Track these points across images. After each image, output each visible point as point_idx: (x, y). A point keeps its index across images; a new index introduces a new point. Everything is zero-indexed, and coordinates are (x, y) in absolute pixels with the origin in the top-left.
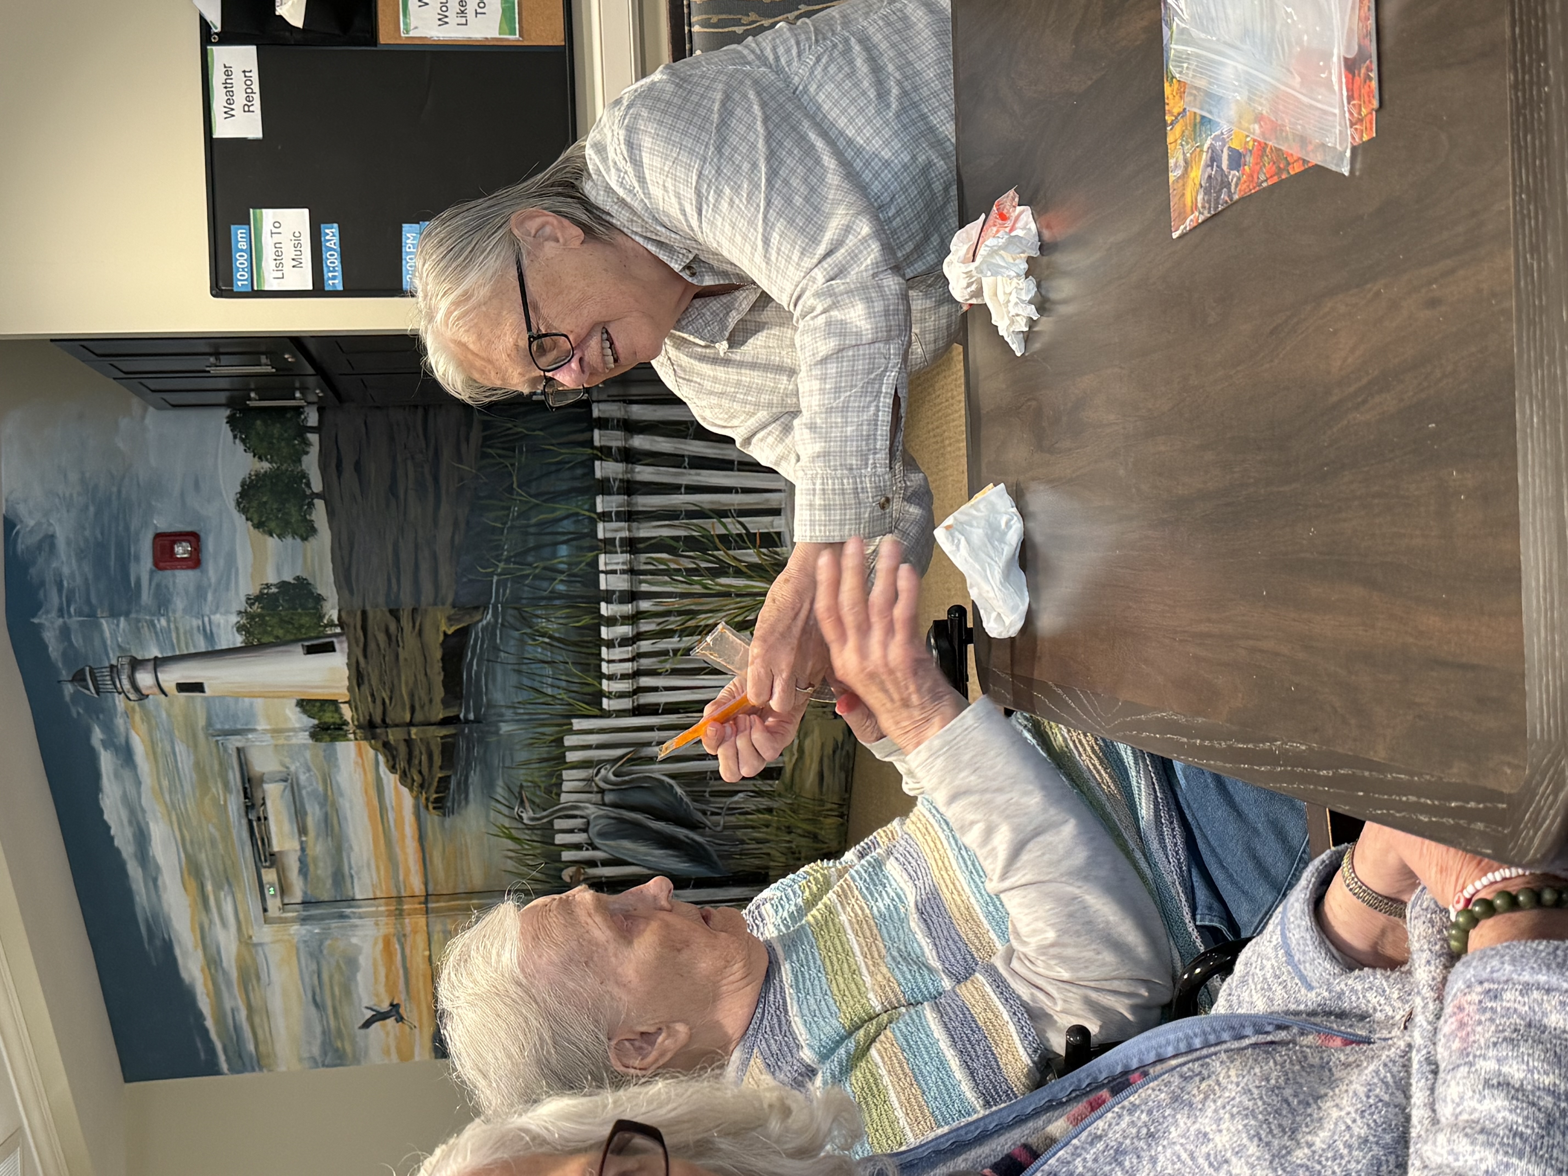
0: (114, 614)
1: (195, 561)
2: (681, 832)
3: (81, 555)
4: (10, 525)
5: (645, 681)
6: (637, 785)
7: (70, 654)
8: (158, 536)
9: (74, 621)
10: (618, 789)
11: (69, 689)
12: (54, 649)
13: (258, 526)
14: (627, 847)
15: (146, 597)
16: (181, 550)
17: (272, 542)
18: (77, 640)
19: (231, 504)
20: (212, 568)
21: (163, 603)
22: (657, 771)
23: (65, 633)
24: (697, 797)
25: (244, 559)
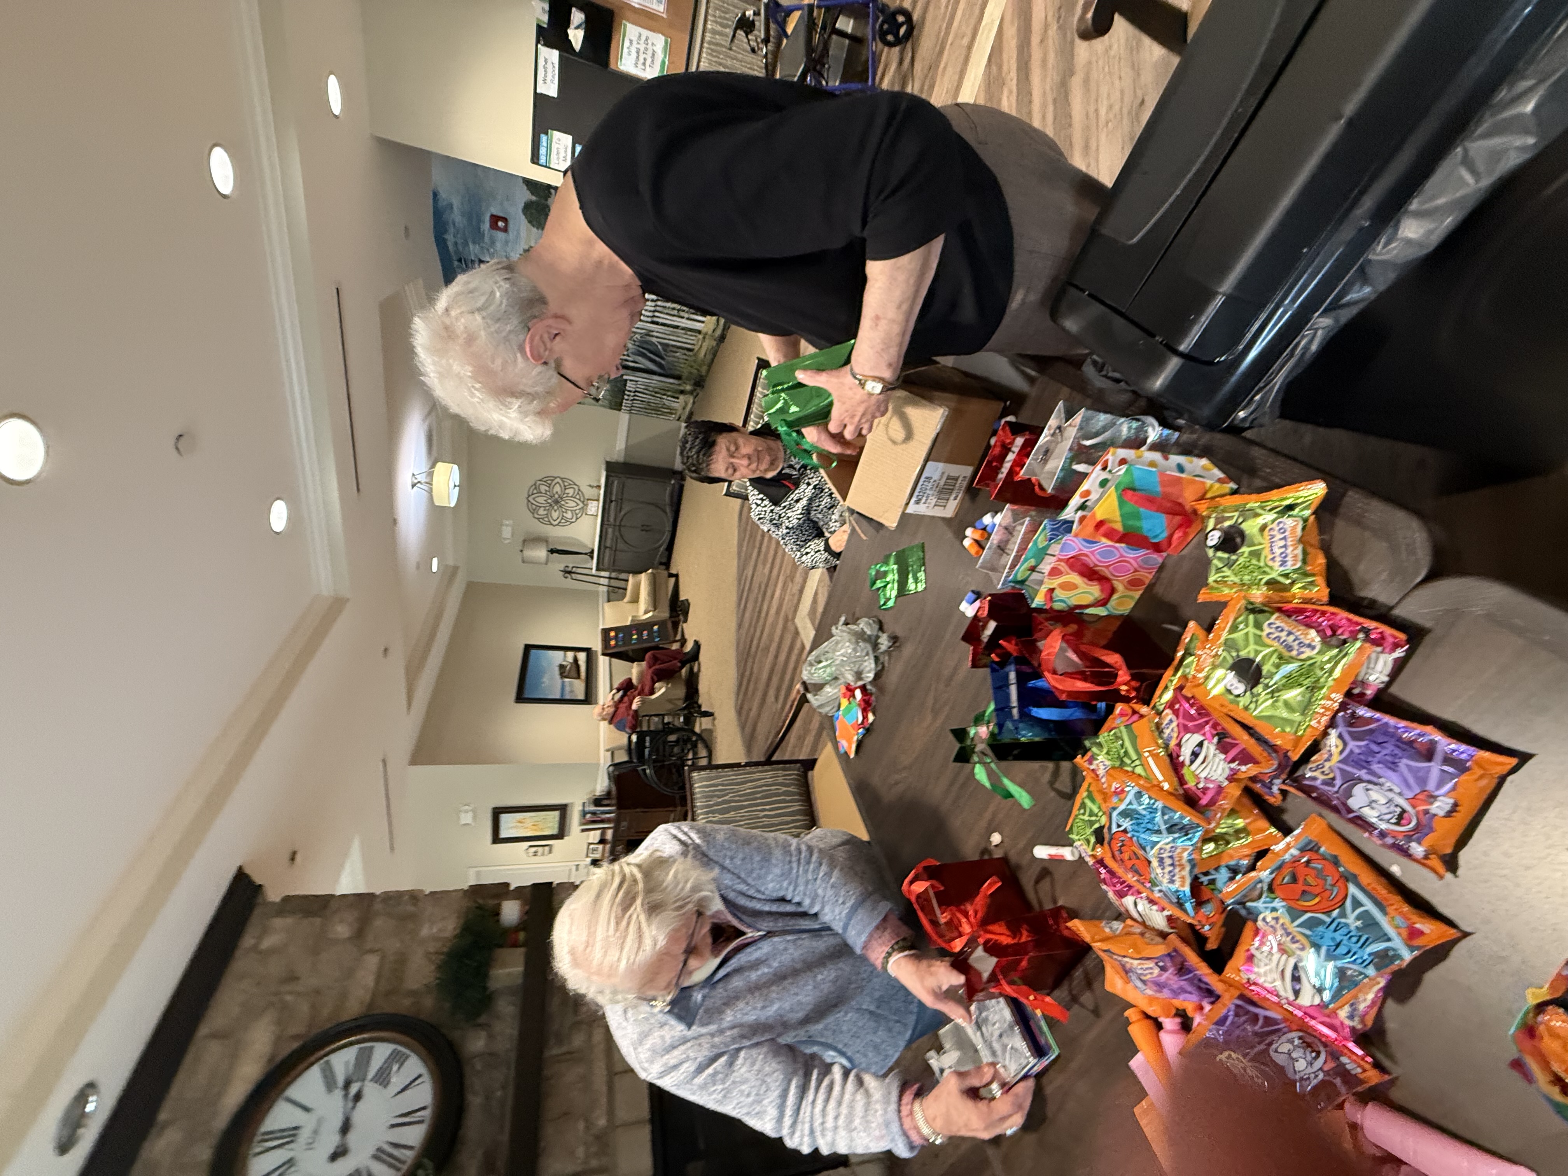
0: (474, 243)
1: (505, 230)
2: (657, 359)
3: (463, 214)
4: (435, 195)
5: (657, 314)
6: (646, 342)
7: (457, 252)
8: (492, 216)
9: (460, 241)
10: (640, 342)
11: (456, 263)
12: (451, 248)
13: (530, 222)
14: (639, 359)
15: (486, 239)
16: (501, 224)
17: (535, 230)
18: (460, 248)
19: (520, 211)
20: (512, 234)
21: (493, 242)
22: (654, 340)
23: (456, 244)
24: (665, 350)
25: (523, 234)
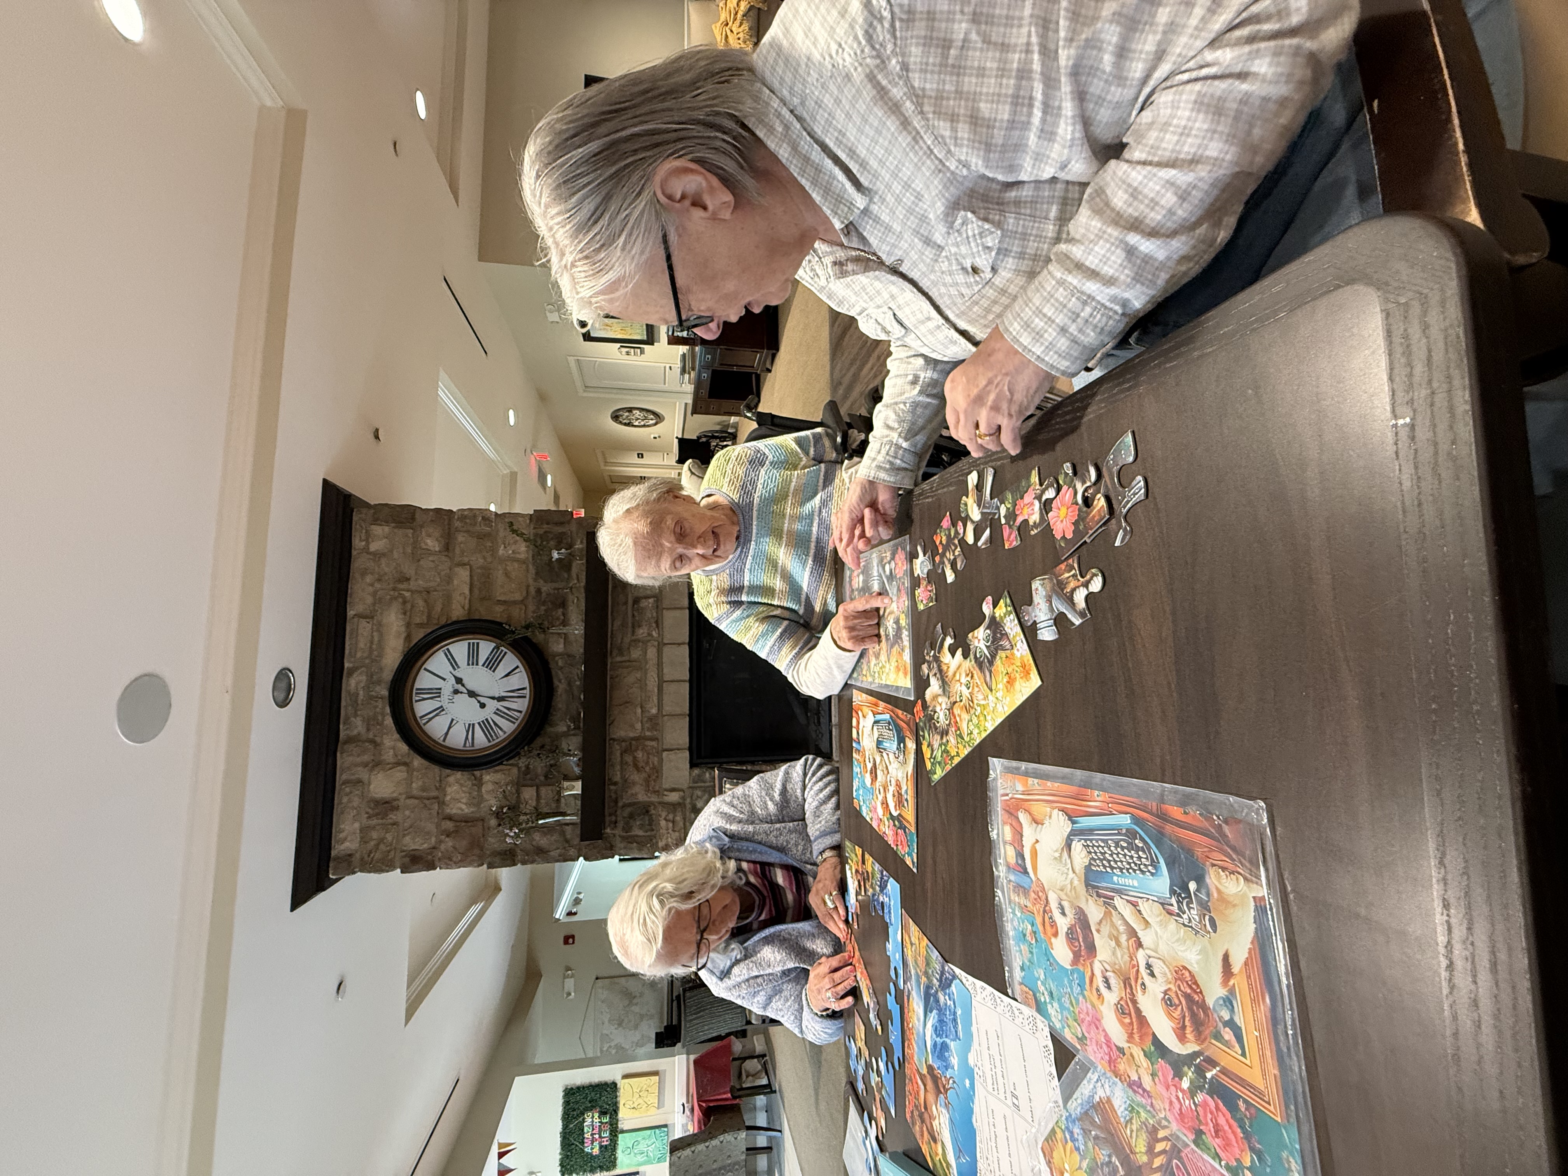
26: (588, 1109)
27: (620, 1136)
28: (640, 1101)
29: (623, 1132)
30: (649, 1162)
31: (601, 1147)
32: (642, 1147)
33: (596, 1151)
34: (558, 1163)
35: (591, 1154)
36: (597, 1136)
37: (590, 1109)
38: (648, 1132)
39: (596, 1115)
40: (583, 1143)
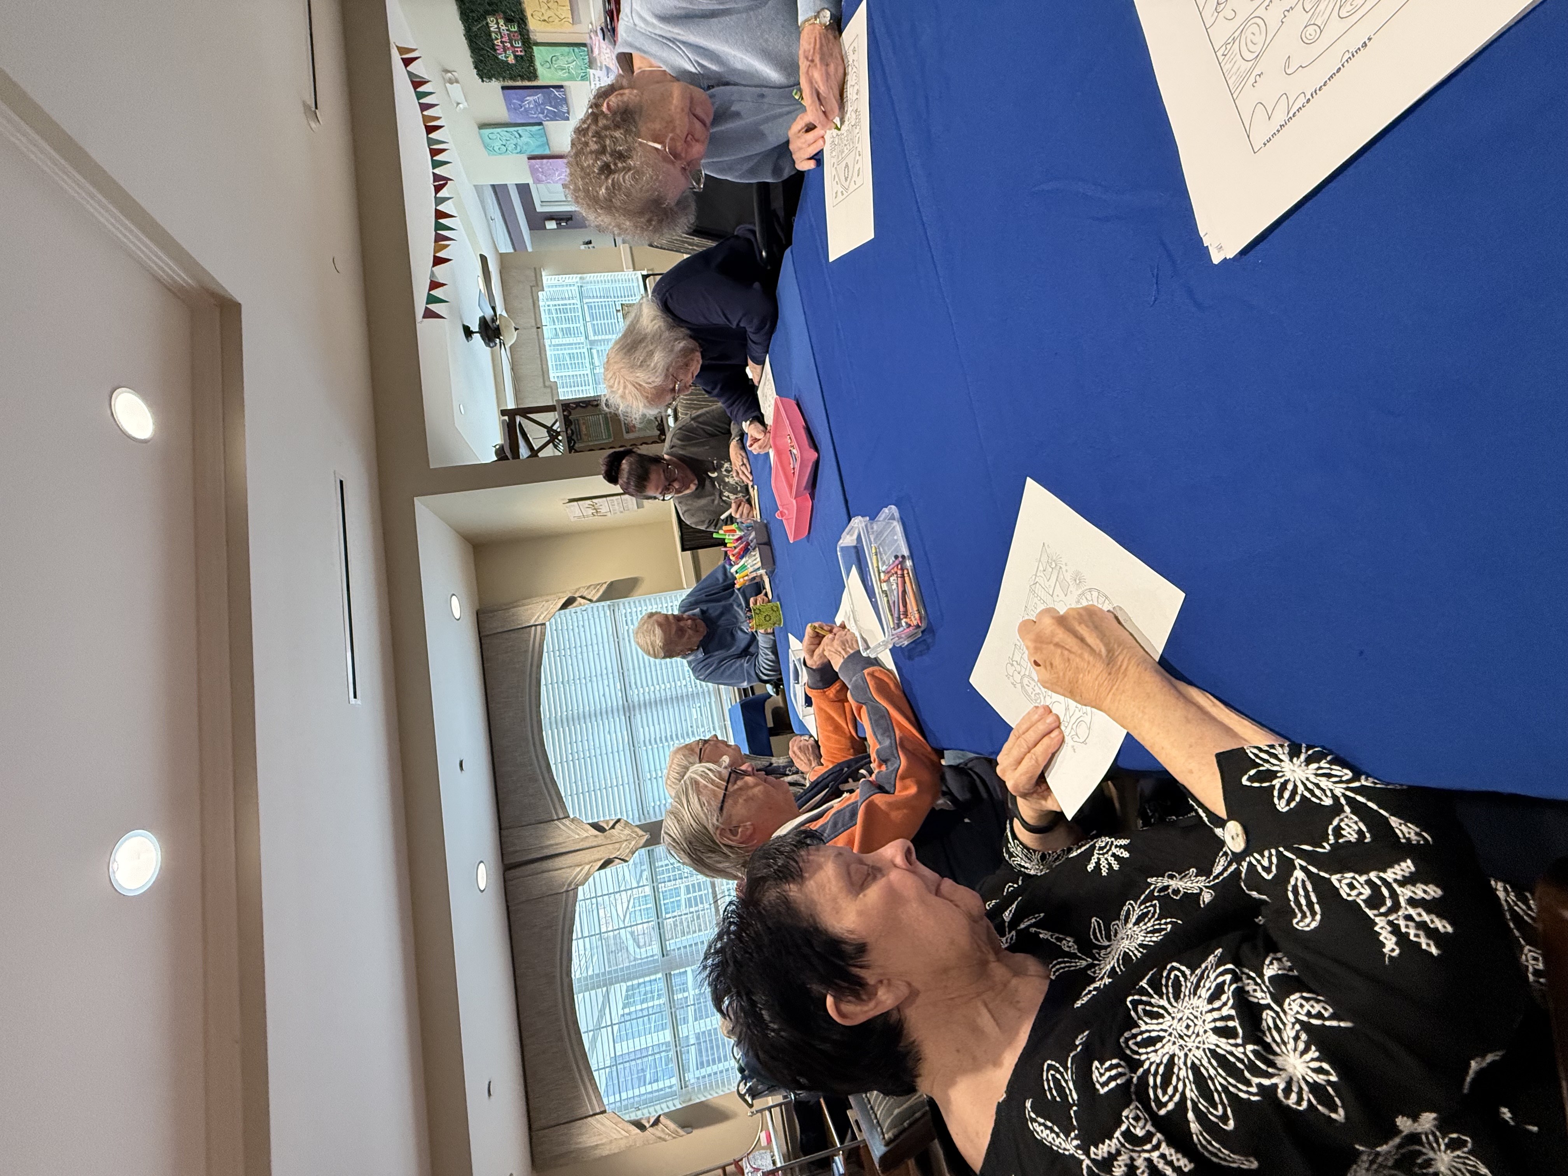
26: (488, 13)
27: (534, 48)
28: (550, 13)
29: (537, 44)
30: (571, 78)
31: (516, 57)
32: (562, 62)
33: (511, 60)
34: (472, 66)
35: (507, 62)
36: (508, 45)
37: (493, 13)
38: (566, 49)
39: (501, 22)
40: (495, 50)
